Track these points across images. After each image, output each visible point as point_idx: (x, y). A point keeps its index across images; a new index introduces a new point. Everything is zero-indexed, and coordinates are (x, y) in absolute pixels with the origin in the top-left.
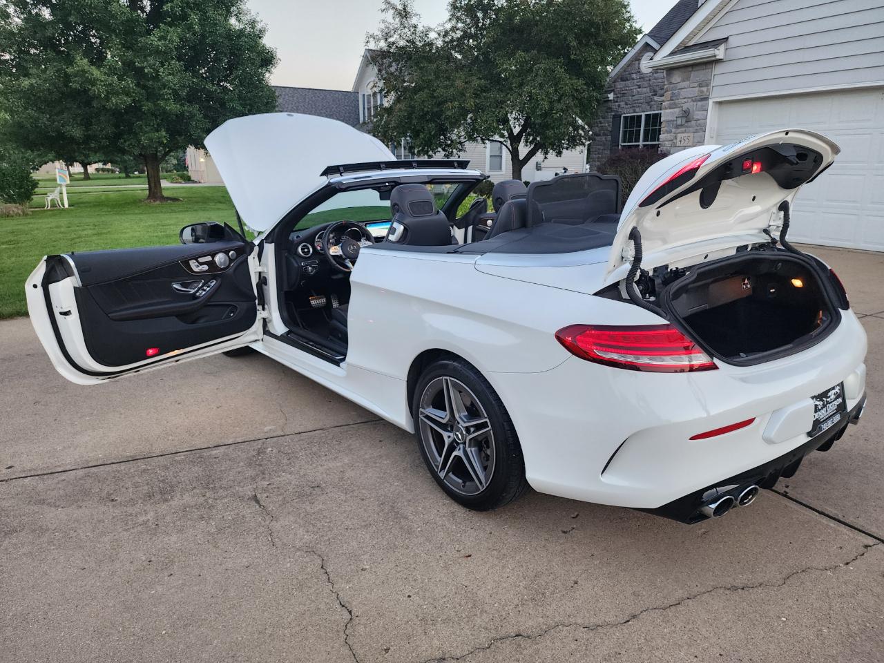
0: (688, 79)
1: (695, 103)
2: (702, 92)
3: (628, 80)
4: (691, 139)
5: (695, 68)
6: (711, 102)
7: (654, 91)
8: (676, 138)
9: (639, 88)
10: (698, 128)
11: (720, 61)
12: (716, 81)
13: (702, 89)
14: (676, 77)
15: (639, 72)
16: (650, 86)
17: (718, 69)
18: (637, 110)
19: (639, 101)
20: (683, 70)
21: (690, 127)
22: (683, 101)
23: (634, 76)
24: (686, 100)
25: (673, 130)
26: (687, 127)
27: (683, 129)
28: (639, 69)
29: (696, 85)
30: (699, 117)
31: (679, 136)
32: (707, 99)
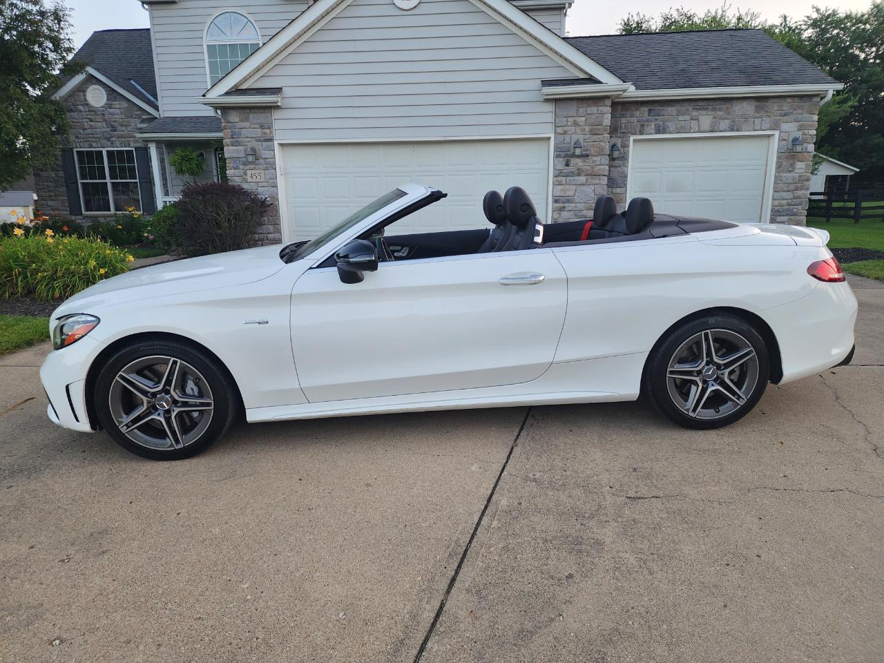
0: (247, 120)
1: (260, 143)
2: (265, 133)
3: (73, 112)
4: (262, 175)
5: (254, 111)
6: (276, 143)
7: (113, 127)
8: (246, 174)
9: (91, 121)
10: (269, 166)
11: (278, 107)
12: (277, 125)
13: (265, 130)
14: (234, 117)
15: (87, 104)
16: (105, 121)
17: (277, 114)
18: (94, 144)
19: (95, 136)
20: (240, 111)
21: (259, 164)
22: (246, 140)
23: (81, 108)
24: (250, 139)
25: (241, 167)
26: (255, 164)
27: (253, 166)
28: (86, 100)
29: (257, 126)
30: (267, 156)
31: (249, 173)
32: (271, 140)
